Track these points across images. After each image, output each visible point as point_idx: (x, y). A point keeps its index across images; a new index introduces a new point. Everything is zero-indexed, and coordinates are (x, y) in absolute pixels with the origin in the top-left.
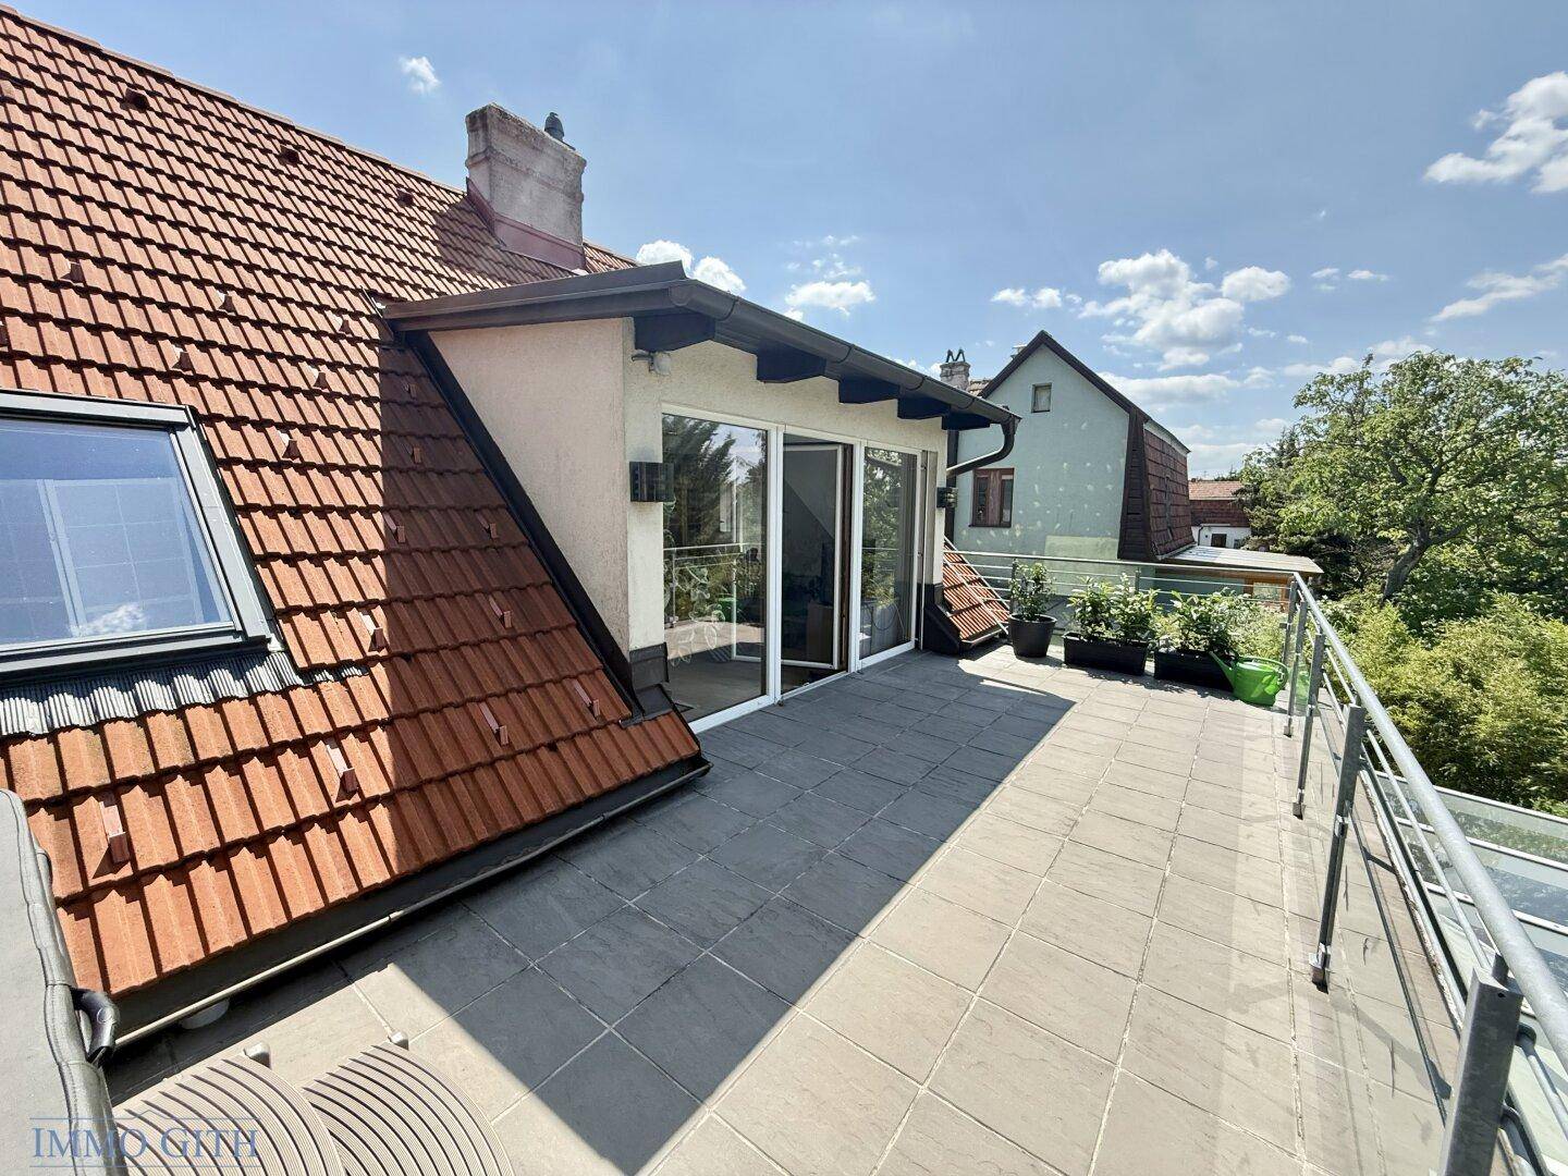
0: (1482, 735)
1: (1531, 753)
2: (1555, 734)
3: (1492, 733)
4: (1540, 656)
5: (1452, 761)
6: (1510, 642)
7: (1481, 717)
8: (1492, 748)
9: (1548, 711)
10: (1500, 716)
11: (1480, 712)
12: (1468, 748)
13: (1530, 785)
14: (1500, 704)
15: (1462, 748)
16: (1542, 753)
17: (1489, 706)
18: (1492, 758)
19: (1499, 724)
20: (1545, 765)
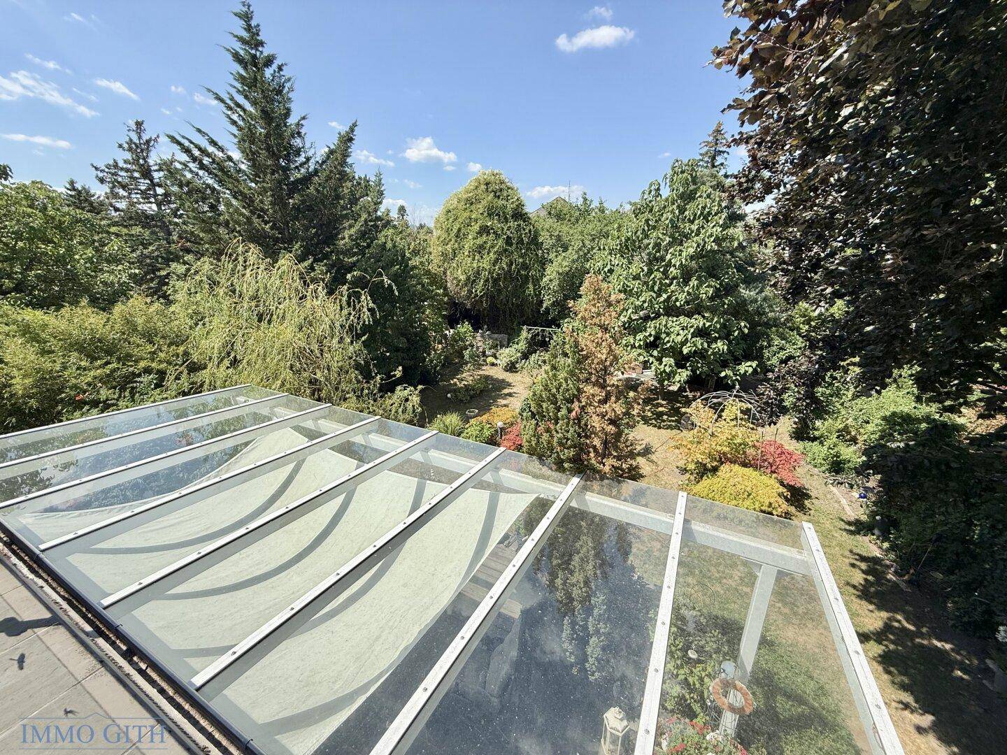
0: (20, 392)
1: (54, 391)
2: (60, 376)
3: (25, 389)
4: (31, 333)
5: (10, 415)
6: (7, 328)
7: (13, 381)
8: (30, 398)
9: (51, 364)
10: (25, 376)
11: (12, 378)
12: (15, 403)
13: (62, 410)
14: (21, 369)
15: (12, 405)
16: (59, 389)
17: (15, 372)
18: (33, 403)
19: (26, 381)
20: (63, 395)
